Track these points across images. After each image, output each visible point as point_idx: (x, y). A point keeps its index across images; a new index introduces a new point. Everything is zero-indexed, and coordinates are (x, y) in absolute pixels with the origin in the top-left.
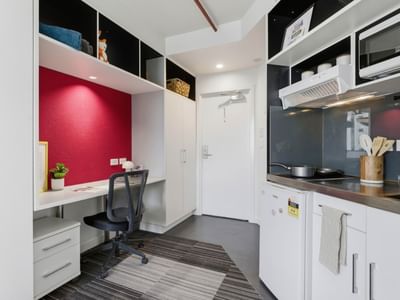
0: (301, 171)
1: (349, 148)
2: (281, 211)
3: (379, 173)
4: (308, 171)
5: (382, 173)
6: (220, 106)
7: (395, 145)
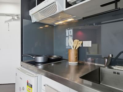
0: (40, 59)
1: (67, 45)
2: (23, 89)
3: (76, 58)
4: (44, 59)
5: (77, 58)
6: (6, 22)
7: (82, 44)
